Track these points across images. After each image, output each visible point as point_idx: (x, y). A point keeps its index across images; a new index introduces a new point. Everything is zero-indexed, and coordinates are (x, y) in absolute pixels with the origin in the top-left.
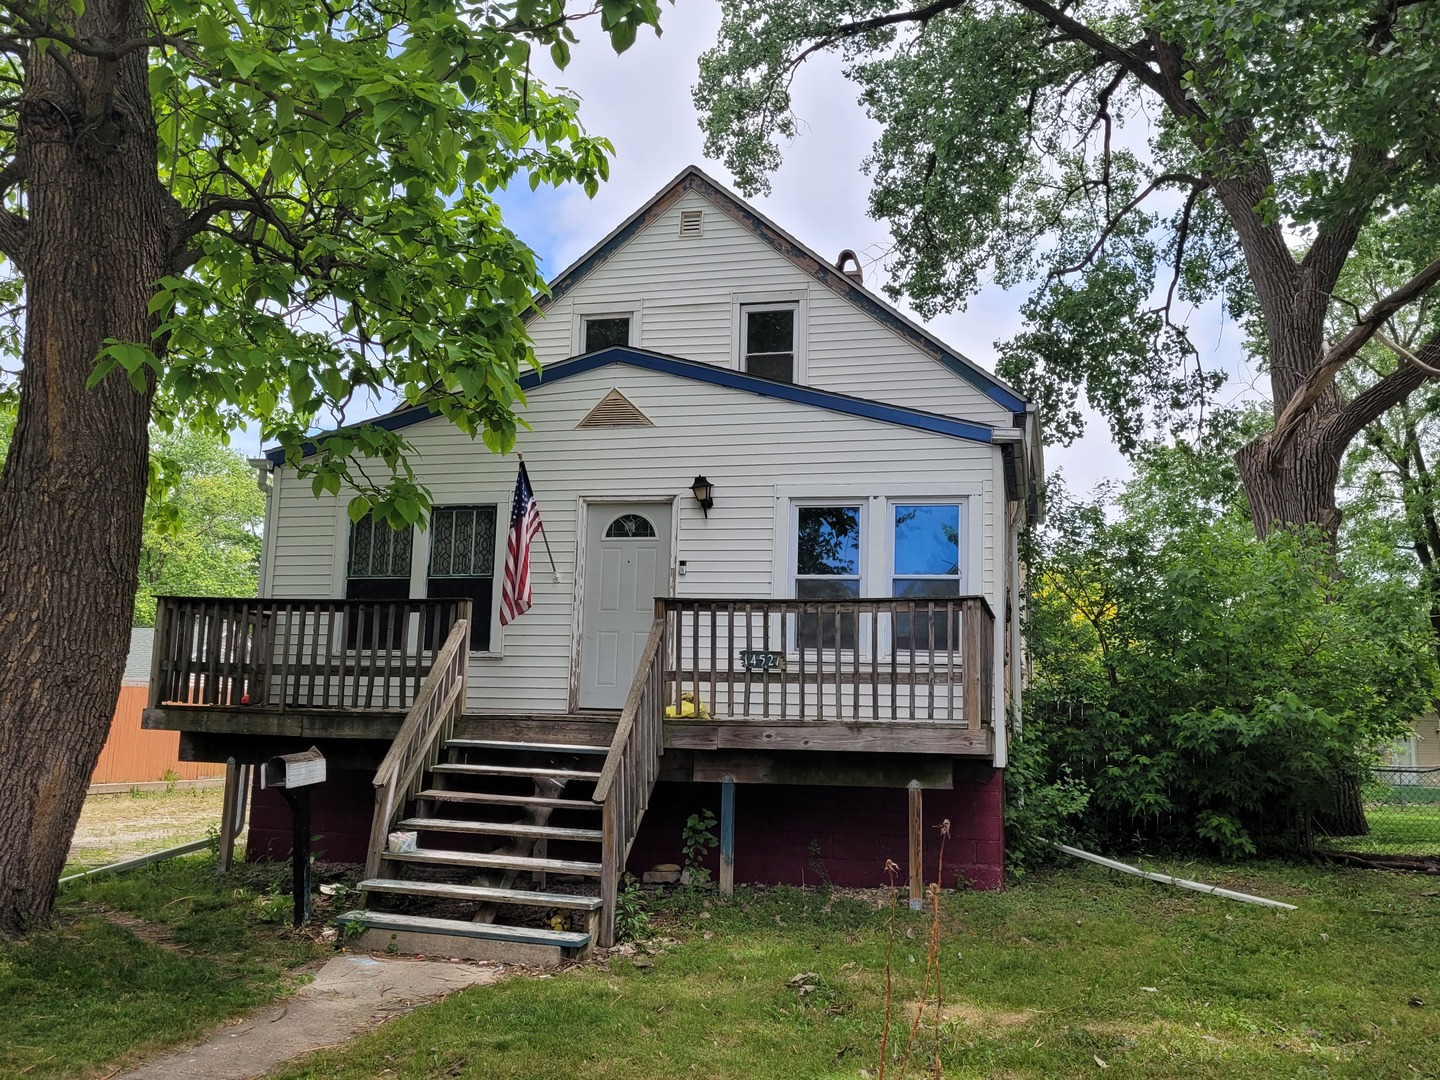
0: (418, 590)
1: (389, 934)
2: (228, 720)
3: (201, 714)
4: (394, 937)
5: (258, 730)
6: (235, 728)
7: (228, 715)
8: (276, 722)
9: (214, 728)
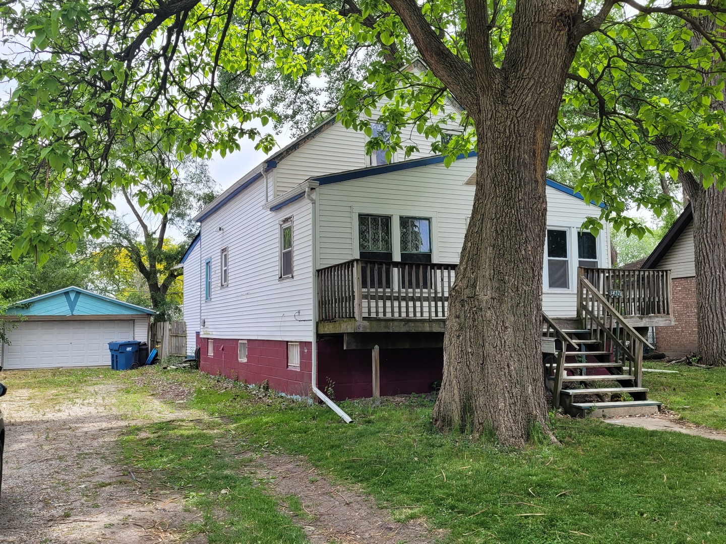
0: (397, 257)
1: (601, 410)
2: (404, 325)
3: (389, 323)
4: (603, 411)
5: (420, 330)
6: (408, 329)
7: (403, 323)
8: (428, 325)
9: (397, 330)
